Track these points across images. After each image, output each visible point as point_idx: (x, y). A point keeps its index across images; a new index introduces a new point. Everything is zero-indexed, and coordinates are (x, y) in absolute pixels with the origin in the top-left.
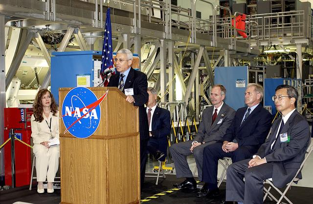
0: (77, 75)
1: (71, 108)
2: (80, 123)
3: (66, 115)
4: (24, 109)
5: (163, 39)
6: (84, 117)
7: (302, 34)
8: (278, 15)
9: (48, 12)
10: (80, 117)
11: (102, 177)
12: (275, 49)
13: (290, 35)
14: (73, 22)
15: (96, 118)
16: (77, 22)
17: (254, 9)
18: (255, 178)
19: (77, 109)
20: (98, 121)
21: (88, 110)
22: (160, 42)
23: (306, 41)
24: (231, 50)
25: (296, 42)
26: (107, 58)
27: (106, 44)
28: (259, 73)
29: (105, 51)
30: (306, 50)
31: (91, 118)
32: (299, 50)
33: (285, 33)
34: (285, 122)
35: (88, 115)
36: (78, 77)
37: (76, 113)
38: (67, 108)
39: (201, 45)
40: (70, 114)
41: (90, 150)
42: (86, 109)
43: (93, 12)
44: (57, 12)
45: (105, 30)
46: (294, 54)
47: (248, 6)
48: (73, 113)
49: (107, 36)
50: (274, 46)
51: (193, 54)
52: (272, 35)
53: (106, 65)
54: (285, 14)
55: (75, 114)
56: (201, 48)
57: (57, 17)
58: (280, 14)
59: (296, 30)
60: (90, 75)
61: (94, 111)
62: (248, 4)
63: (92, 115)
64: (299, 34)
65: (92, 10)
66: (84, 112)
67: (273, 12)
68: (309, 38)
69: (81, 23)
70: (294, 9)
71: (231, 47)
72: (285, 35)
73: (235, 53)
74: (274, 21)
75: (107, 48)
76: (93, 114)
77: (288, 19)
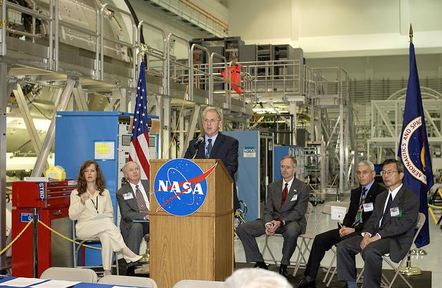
0: (94, 141)
1: (167, 182)
2: (179, 199)
3: (160, 190)
4: (44, 183)
5: (160, 95)
6: (185, 192)
7: (296, 89)
8: (267, 64)
9: (51, 59)
10: (179, 192)
11: (207, 259)
12: (262, 107)
13: (282, 90)
14: (74, 72)
15: (201, 192)
16: (78, 73)
17: (234, 55)
18: (376, 253)
19: (176, 184)
20: (203, 197)
21: (190, 184)
22: (157, 99)
23: (302, 99)
24: (225, 109)
25: (289, 100)
26: (141, 122)
27: (140, 105)
28: (269, 140)
29: (138, 112)
30: (300, 110)
31: (194, 193)
32: (293, 110)
33: (276, 87)
34: (393, 198)
35: (190, 190)
36: (96, 143)
37: (174, 187)
38: (161, 183)
39: (197, 104)
40: (165, 189)
41: (192, 229)
42: (188, 183)
43: (92, 60)
44: (59, 60)
45: (139, 88)
46: (287, 115)
47: (227, 50)
48: (169, 188)
49: (141, 95)
50: (261, 103)
51: (175, 112)
52: (260, 90)
53: (139, 130)
54: (275, 63)
55: (173, 189)
56: (196, 106)
57: (59, 67)
58: (269, 64)
59: (290, 84)
60: (115, 141)
61: (198, 186)
62: (227, 48)
63: (195, 190)
64: (294, 89)
65: (91, 58)
66: (185, 186)
67: (260, 59)
68: (305, 95)
69: (81, 74)
70: (285, 56)
71: (226, 106)
72: (275, 90)
73: (229, 113)
74: (261, 71)
75: (142, 110)
76: (197, 189)
77: (277, 70)
